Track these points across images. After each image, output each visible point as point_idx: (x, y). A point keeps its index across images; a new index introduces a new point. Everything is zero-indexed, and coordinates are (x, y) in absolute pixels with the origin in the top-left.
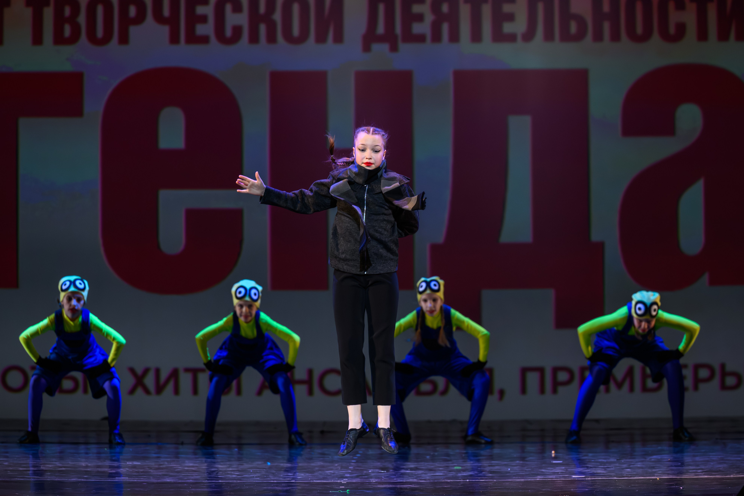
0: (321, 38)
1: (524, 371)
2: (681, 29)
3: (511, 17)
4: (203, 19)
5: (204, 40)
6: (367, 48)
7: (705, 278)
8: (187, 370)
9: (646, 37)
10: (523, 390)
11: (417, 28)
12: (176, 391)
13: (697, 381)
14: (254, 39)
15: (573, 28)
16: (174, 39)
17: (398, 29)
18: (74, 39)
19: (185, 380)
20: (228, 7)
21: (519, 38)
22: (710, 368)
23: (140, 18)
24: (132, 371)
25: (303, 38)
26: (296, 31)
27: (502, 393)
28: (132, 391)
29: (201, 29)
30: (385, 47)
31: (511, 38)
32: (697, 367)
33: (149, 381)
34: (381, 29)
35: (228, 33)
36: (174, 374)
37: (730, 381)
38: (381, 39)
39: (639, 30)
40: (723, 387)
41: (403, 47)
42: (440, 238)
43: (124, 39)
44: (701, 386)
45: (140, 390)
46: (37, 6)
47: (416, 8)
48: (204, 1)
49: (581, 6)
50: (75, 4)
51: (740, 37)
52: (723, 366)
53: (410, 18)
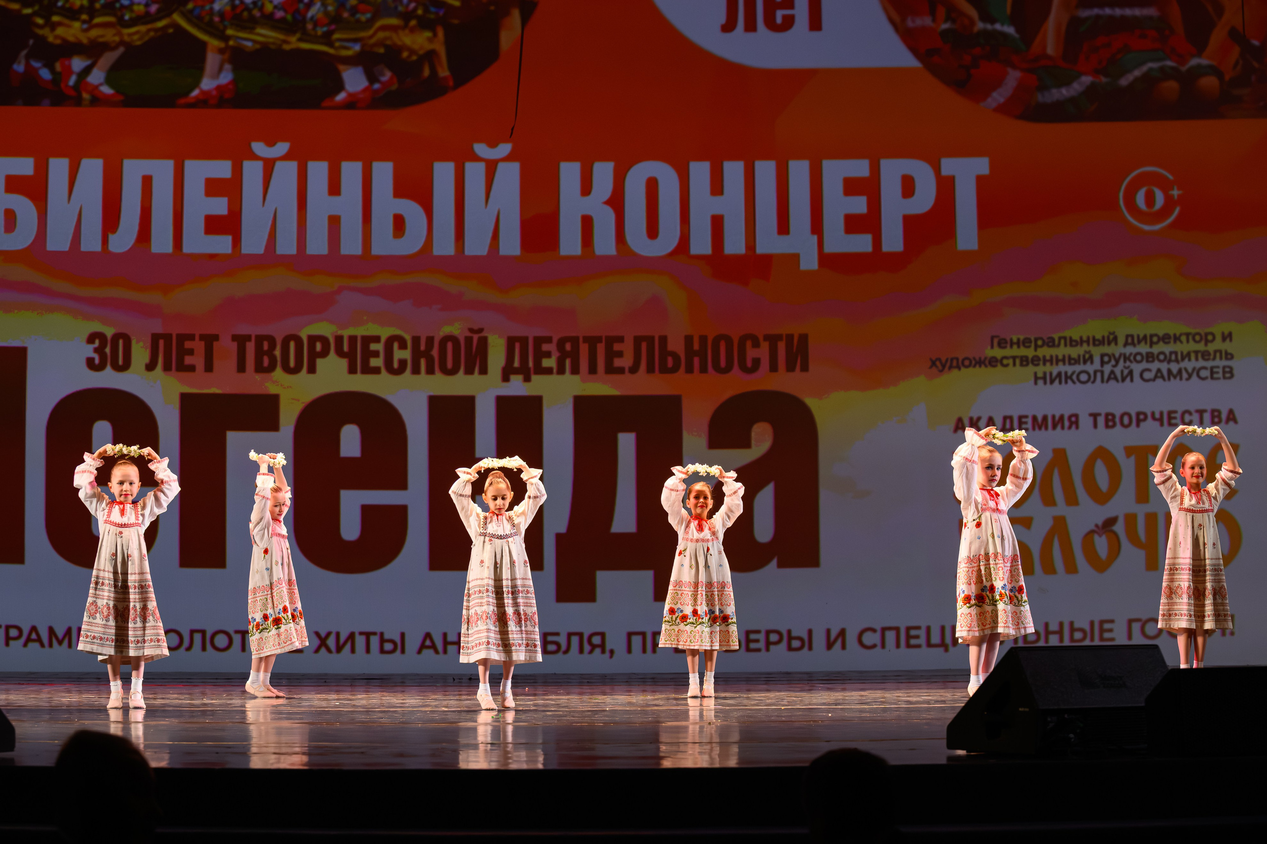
0: (469, 371)
1: (630, 635)
2: (757, 362)
3: (620, 354)
4: (376, 354)
5: (376, 371)
6: (506, 378)
7: (774, 562)
8: (361, 633)
9: (728, 369)
10: (629, 650)
11: (547, 363)
12: (353, 651)
13: (768, 644)
14: (416, 370)
15: (670, 362)
16: (352, 370)
17: (531, 364)
18: (271, 368)
19: (360, 641)
20: (396, 345)
21: (627, 370)
22: (779, 633)
23: (324, 353)
24: (317, 633)
25: (455, 370)
26: (450, 365)
27: (612, 652)
28: (317, 651)
29: (374, 362)
30: (520, 378)
31: (621, 371)
32: (768, 633)
33: (331, 642)
34: (516, 364)
35: (396, 365)
36: (351, 636)
37: (796, 644)
38: (517, 372)
39: (723, 364)
40: (790, 648)
41: (535, 378)
42: (563, 529)
43: (312, 370)
44: (772, 647)
45: (323, 650)
46: (241, 341)
47: (545, 347)
48: (377, 339)
49: (676, 345)
50: (272, 340)
51: (805, 368)
52: (789, 632)
53: (541, 355)
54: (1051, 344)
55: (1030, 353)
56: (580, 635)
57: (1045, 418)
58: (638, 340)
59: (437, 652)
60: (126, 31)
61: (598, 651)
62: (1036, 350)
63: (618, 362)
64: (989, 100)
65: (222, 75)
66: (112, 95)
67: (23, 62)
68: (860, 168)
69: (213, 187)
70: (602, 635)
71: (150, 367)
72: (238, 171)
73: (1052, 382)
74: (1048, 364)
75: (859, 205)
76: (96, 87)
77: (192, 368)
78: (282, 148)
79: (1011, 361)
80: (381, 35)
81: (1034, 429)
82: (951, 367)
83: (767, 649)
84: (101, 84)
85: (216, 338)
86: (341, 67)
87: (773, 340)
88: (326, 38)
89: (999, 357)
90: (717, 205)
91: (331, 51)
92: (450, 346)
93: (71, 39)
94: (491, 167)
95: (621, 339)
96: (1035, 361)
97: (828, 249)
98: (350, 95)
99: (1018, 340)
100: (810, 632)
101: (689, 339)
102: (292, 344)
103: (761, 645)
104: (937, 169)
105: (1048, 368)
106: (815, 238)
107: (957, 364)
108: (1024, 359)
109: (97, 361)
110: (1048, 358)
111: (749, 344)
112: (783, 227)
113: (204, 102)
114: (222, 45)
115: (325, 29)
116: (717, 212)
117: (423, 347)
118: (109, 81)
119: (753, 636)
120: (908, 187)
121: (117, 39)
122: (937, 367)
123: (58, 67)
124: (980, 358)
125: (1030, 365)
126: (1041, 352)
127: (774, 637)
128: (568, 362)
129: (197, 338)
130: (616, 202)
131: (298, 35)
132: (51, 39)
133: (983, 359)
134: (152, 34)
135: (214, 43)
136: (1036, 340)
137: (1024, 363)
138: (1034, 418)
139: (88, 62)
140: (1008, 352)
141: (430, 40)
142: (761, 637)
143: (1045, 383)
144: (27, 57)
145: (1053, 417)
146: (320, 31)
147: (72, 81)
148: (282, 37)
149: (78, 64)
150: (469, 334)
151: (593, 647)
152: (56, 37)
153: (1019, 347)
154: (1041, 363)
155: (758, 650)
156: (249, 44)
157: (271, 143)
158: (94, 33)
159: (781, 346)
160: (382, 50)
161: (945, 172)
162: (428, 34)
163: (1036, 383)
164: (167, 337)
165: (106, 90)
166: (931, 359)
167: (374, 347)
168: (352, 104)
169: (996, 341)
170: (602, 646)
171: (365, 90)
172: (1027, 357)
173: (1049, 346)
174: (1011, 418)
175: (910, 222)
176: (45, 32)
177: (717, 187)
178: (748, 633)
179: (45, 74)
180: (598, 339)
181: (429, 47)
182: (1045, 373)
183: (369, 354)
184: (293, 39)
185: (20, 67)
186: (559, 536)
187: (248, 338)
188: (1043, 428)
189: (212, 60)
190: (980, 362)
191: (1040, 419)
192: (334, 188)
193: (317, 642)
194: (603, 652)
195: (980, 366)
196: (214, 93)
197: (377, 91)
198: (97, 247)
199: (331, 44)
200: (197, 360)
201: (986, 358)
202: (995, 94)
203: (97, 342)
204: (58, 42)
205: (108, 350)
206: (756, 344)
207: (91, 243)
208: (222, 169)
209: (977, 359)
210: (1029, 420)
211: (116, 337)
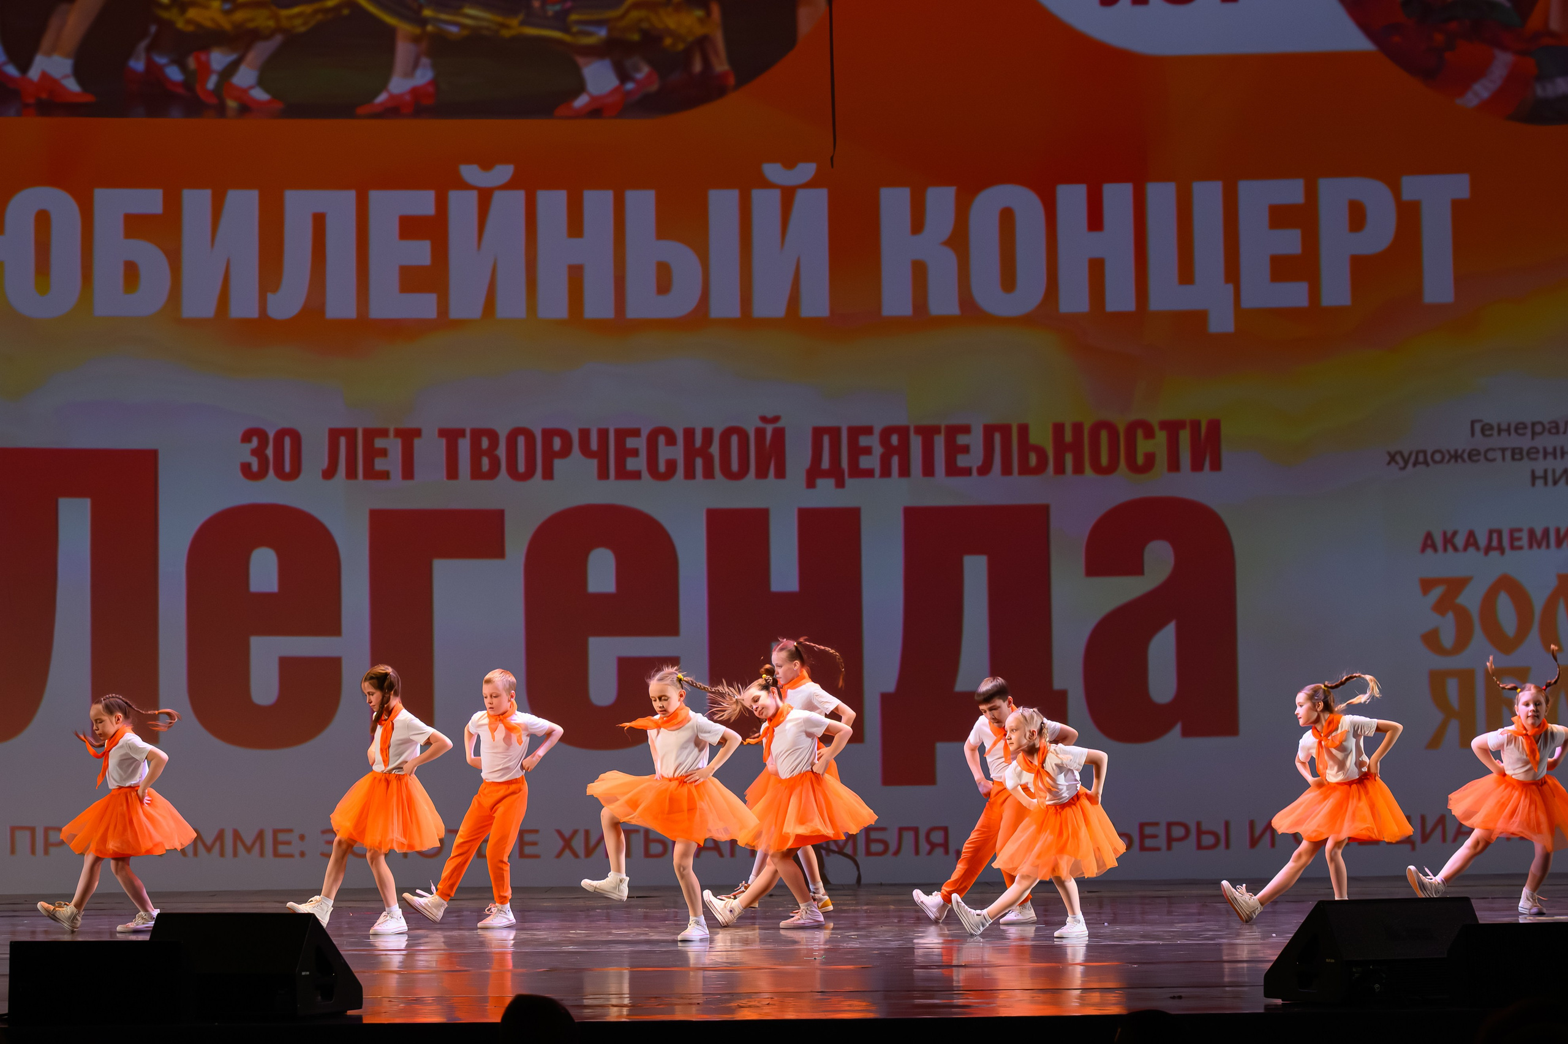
0: (762, 474)
2: (1150, 458)
3: (965, 449)
4: (635, 453)
5: (636, 475)
6: (811, 484)
7: (1177, 729)
9: (1112, 469)
11: (865, 462)
14: (690, 474)
15: (1033, 460)
16: (603, 474)
17: (845, 464)
18: (492, 474)
20: (662, 439)
21: (974, 471)
22: (1185, 826)
23: (565, 452)
24: (559, 832)
25: (743, 473)
26: (735, 466)
28: (559, 855)
29: (631, 464)
30: (831, 482)
31: (967, 472)
32: (1169, 825)
33: (578, 844)
34: (825, 464)
35: (662, 468)
37: (1208, 840)
38: (826, 474)
39: (1104, 461)
40: (1199, 847)
41: (849, 482)
42: (890, 686)
43: (548, 474)
44: (1175, 845)
45: (567, 852)
46: (451, 436)
47: (864, 441)
48: (636, 433)
49: (1041, 436)
50: (493, 435)
51: (1216, 466)
52: (1198, 824)
53: (857, 452)
54: (1554, 431)
55: (1524, 442)
56: (916, 830)
57: (1546, 532)
58: (989, 431)
59: (721, 855)
60: (285, 13)
61: (939, 851)
62: (1533, 438)
63: (962, 461)
64: (1469, 95)
65: (419, 73)
66: (268, 102)
67: (143, 56)
68: (1291, 191)
69: (410, 227)
70: (945, 830)
71: (329, 473)
72: (442, 204)
73: (1555, 483)
74: (1550, 458)
75: (1290, 242)
76: (245, 91)
77: (385, 475)
78: (503, 172)
79: (1499, 455)
80: (635, 14)
81: (1531, 546)
82: (1415, 465)
83: (1169, 848)
84: (252, 87)
85: (417, 433)
86: (580, 60)
87: (1172, 428)
88: (560, 21)
89: (1482, 452)
90: (1095, 244)
91: (567, 38)
92: (734, 440)
93: (208, 24)
94: (788, 195)
95: (966, 430)
96: (1531, 454)
97: (1247, 303)
98: (594, 99)
99: (1509, 425)
100: (1227, 825)
101: (1058, 429)
102: (521, 441)
103: (1162, 842)
104: (1396, 191)
105: (1550, 463)
106: (1230, 287)
107: (1421, 459)
108: (1517, 451)
109: (255, 467)
110: (1550, 450)
111: (1140, 433)
112: (1186, 275)
113: (393, 110)
114: (417, 31)
115: (558, 7)
116: (1097, 254)
117: (698, 442)
118: (262, 82)
119: (1148, 830)
120: (1357, 217)
121: (271, 23)
122: (1397, 463)
123: (192, 63)
124: (1456, 451)
125: (1526, 458)
126: (1541, 442)
127: (1178, 832)
128: (895, 461)
129: (392, 433)
130: (959, 241)
131: (521, 17)
132: (180, 24)
133: (1460, 452)
134: (320, 17)
135: (404, 28)
136: (1533, 424)
137: (1517, 457)
138: (1532, 532)
139: (233, 57)
140: (1496, 441)
141: (701, 21)
142: (1162, 831)
143: (1546, 483)
144: (149, 49)
145: (1558, 531)
146: (552, 10)
147: (211, 83)
148: (499, 19)
149: (218, 59)
150: (761, 424)
151: (933, 846)
152: (189, 22)
153: (1509, 434)
154: (1541, 455)
155: (1158, 849)
156: (454, 29)
157: (487, 166)
158: (239, 16)
159: (1185, 436)
160: (636, 37)
161: (1407, 195)
162: (699, 13)
163: (1533, 484)
164: (351, 434)
165: (260, 95)
166: (1389, 453)
167: (631, 443)
168: (596, 111)
169: (1478, 427)
170: (945, 845)
171: (616, 90)
172: (1521, 449)
173: (1550, 432)
174: (1500, 533)
175: (1360, 266)
176: (172, 15)
177: (1095, 222)
178: (1142, 826)
179: (174, 74)
180: (936, 430)
181: (699, 31)
182: (1546, 471)
183: (624, 453)
184: (514, 22)
185: (138, 64)
186: (885, 698)
187: (461, 433)
188: (1544, 544)
189: (403, 50)
190: (1456, 456)
191: (1539, 534)
192: (575, 227)
193: (560, 843)
194: (947, 852)
195: (1456, 461)
196: (408, 98)
197: (629, 93)
198: (254, 313)
199: (566, 30)
200: (392, 463)
201: (1464, 451)
202: (1477, 87)
203: (255, 442)
204: (190, 28)
205: (270, 452)
206: (1149, 434)
207: (245, 306)
208: (422, 202)
209: (1452, 452)
210: (1525, 536)
211: (281, 434)
